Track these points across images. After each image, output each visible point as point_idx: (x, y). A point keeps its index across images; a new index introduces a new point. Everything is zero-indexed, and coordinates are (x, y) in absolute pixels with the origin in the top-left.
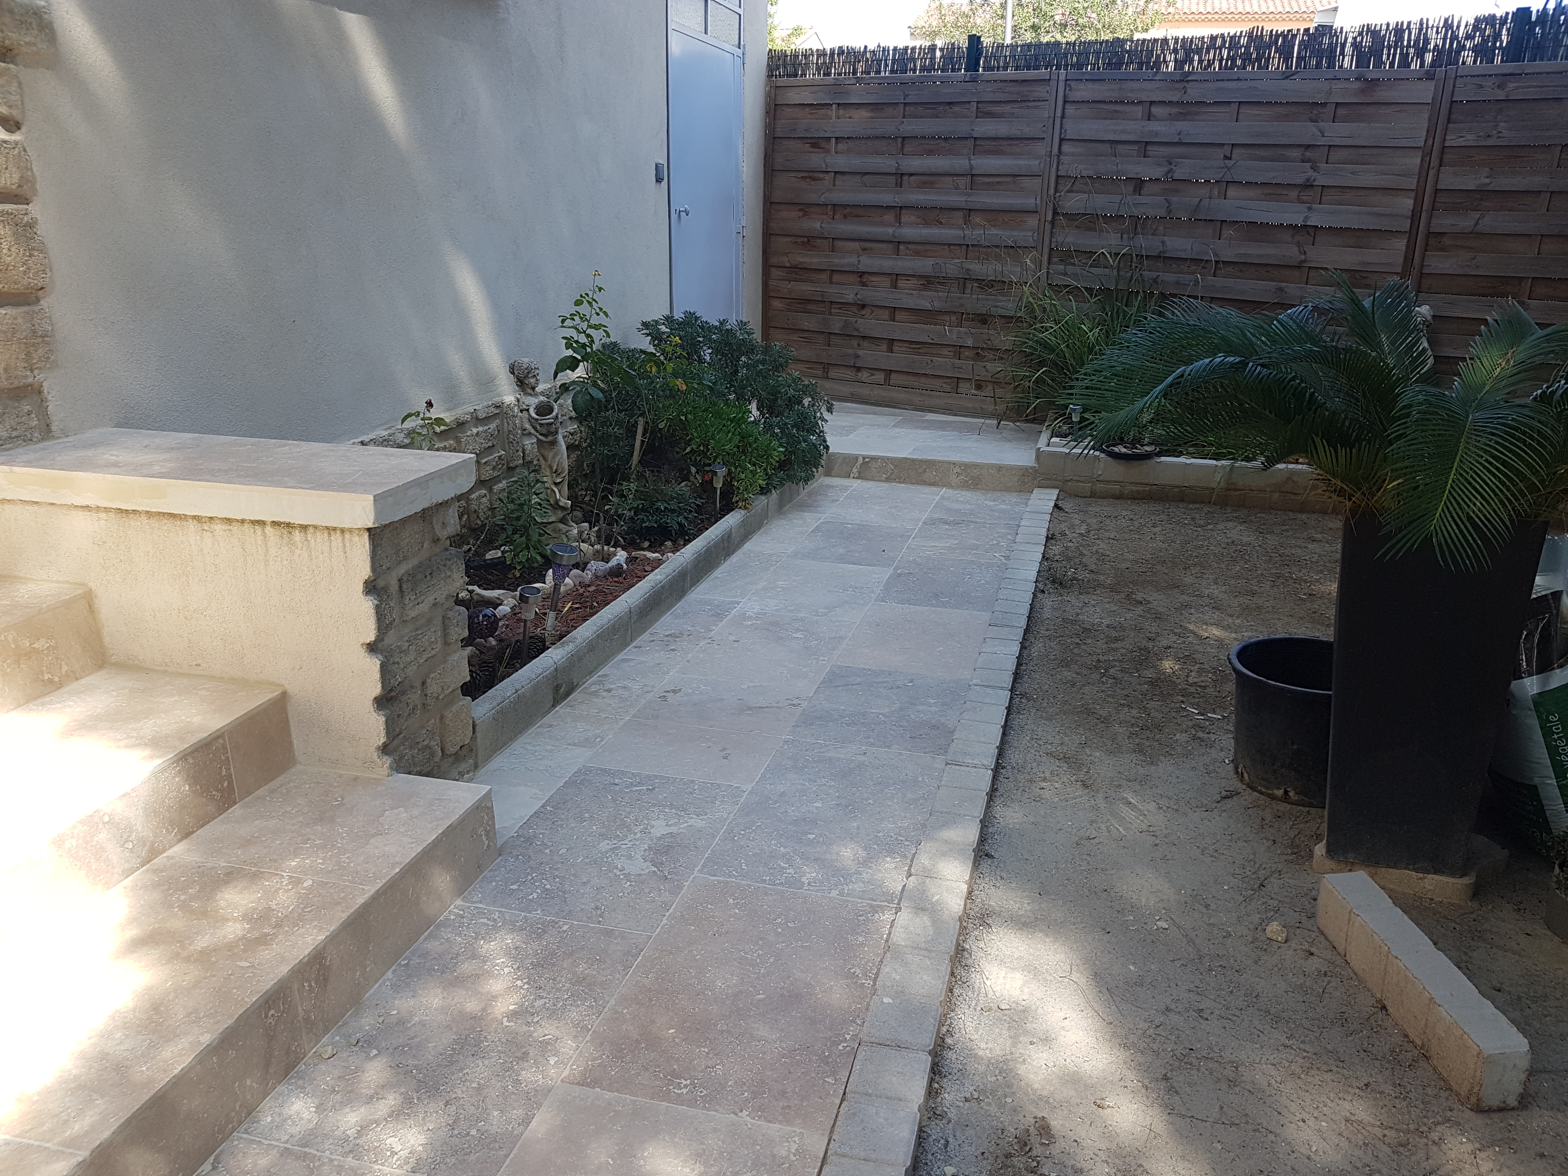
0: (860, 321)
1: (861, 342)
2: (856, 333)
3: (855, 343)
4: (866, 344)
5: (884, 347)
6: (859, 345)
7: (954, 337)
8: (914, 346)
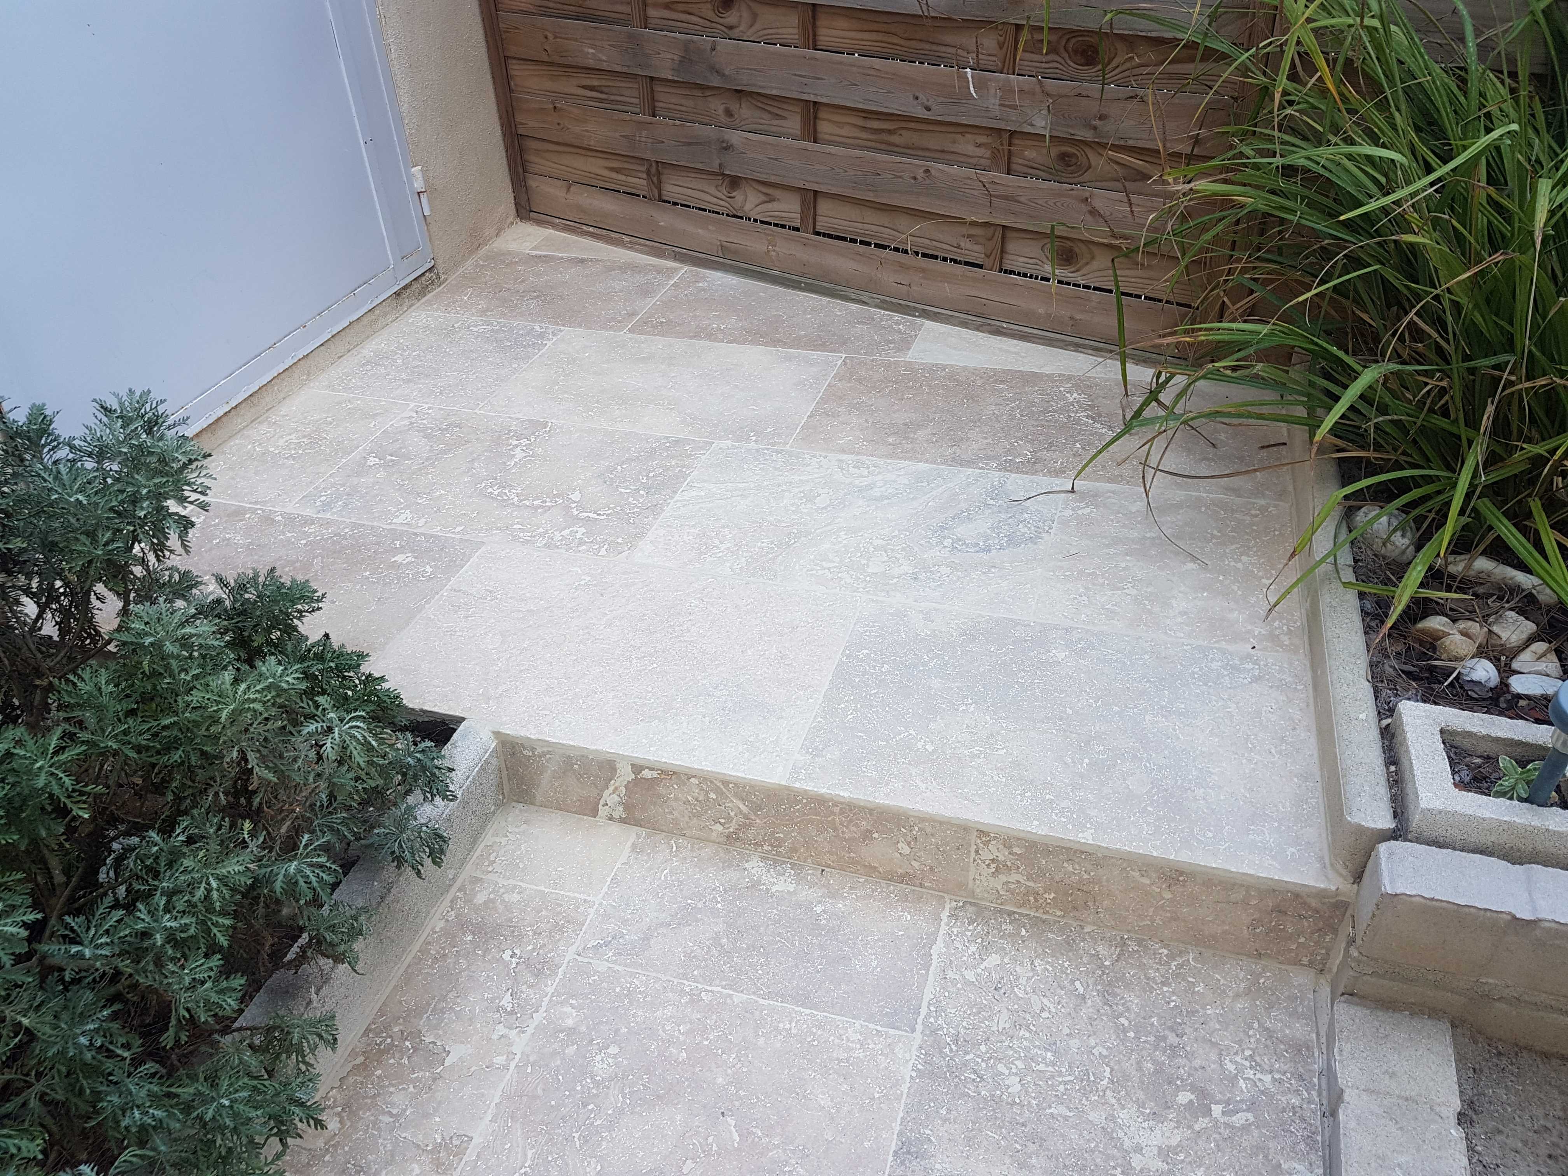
0: (724, 44)
1: (734, 106)
2: (716, 82)
3: (717, 106)
4: (745, 111)
5: (794, 123)
6: (729, 113)
7: (993, 103)
8: (875, 124)
